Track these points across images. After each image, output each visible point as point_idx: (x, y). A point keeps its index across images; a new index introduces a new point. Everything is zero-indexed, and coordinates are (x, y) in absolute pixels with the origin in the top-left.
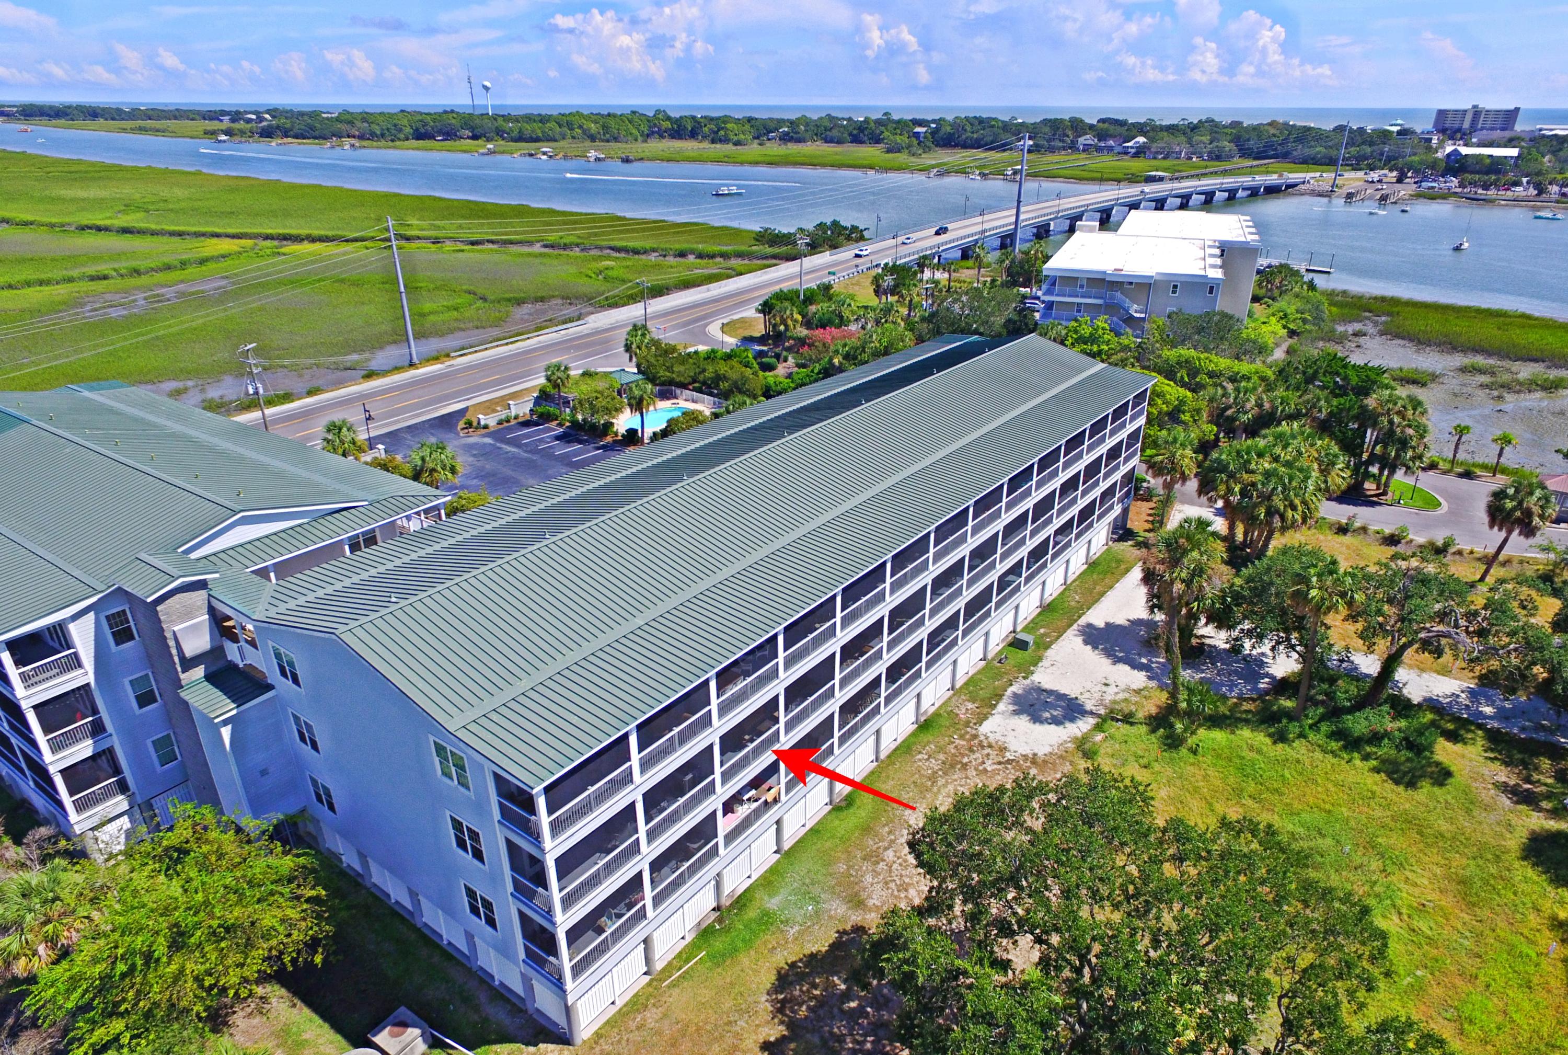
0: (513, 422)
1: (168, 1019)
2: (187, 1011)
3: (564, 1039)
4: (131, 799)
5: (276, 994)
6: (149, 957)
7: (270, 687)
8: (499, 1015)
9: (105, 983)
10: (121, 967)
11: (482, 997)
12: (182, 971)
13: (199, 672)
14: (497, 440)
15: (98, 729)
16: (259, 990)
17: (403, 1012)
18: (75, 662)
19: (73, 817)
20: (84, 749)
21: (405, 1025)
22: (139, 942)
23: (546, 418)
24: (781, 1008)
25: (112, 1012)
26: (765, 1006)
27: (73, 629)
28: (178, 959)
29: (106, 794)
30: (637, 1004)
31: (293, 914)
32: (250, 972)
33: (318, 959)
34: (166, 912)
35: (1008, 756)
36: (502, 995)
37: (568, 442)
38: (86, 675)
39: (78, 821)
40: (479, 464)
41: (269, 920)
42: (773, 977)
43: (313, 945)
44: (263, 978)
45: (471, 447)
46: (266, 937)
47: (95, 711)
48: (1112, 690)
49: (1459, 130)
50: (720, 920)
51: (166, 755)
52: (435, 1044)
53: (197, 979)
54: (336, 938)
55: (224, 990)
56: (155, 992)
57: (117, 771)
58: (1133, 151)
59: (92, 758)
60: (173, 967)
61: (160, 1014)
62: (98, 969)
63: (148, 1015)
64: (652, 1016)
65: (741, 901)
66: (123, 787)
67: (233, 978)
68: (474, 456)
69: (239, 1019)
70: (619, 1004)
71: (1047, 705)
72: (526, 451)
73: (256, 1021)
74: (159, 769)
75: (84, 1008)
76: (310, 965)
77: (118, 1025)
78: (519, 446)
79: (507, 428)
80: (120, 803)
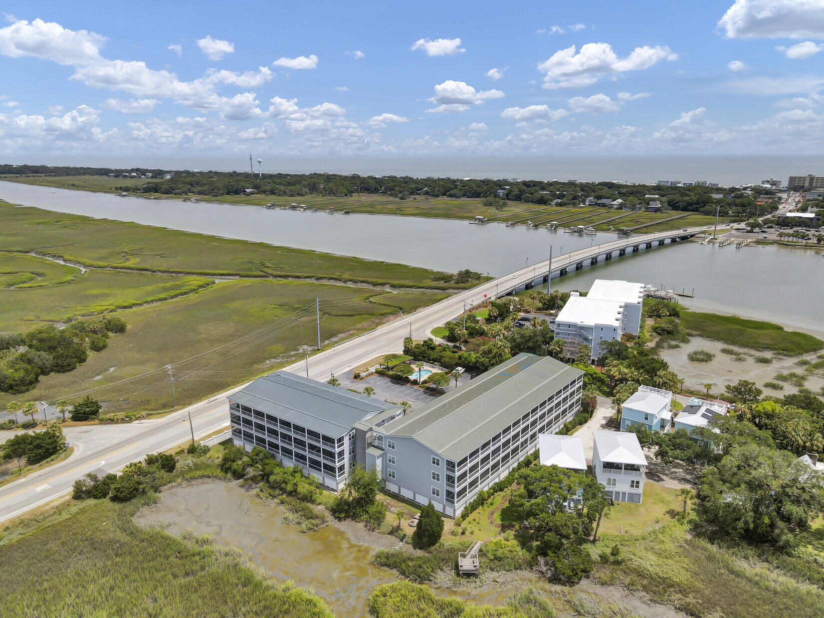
3: (452, 518)
7: (384, 450)
18: (343, 444)
19: (338, 478)
20: (341, 463)
27: (344, 437)
47: (344, 455)
49: (803, 187)
57: (344, 469)
58: (616, 206)
59: (342, 466)
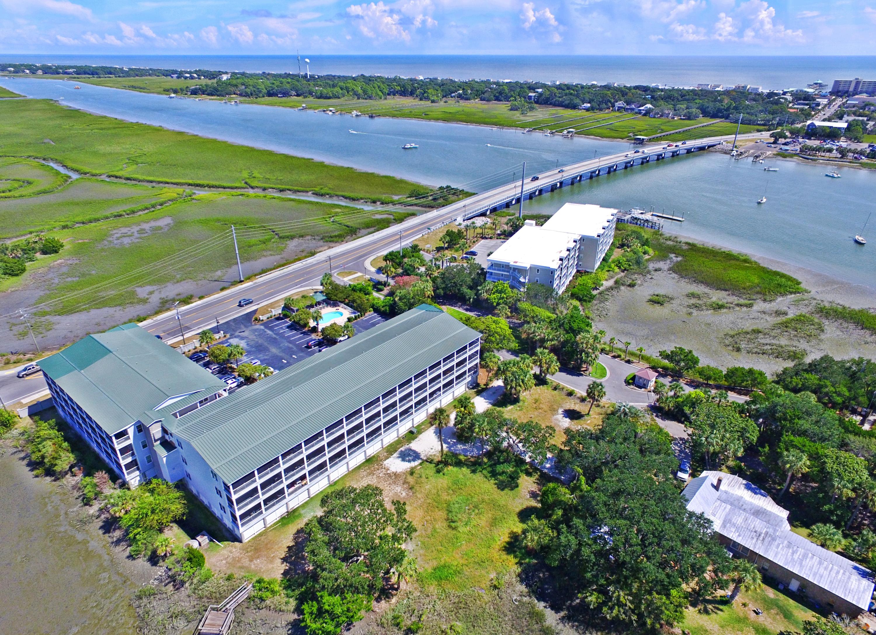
0: (273, 318)
1: (150, 529)
2: (154, 528)
3: (240, 541)
4: (140, 472)
5: (175, 526)
6: (147, 515)
7: (176, 448)
8: (227, 534)
9: (137, 520)
10: (141, 516)
11: (224, 530)
12: (153, 518)
13: (159, 442)
14: (266, 327)
15: (133, 454)
16: (171, 525)
17: (204, 532)
18: (129, 438)
19: (126, 476)
20: (130, 459)
21: (204, 535)
22: (145, 511)
23: (286, 316)
24: (295, 539)
25: (138, 527)
26: (291, 537)
27: (129, 430)
28: (153, 516)
29: (134, 471)
30: (260, 535)
31: (179, 507)
32: (169, 520)
33: (184, 518)
34: (150, 505)
35: (389, 472)
36: (228, 530)
37: (291, 329)
38: (130, 441)
39: (128, 478)
40: (257, 340)
41: (173, 508)
42: (296, 531)
43: (183, 514)
44: (172, 522)
45: (256, 330)
46: (172, 512)
47: (132, 450)
48: (433, 450)
49: (847, 92)
50: (287, 515)
51: (149, 461)
52: (211, 541)
53: (157, 521)
54: (188, 513)
55: (162, 524)
56: (148, 523)
57: (137, 465)
58: (644, 112)
59: (132, 462)
60: (152, 518)
61: (148, 528)
62: (136, 516)
63: (146, 528)
64: (263, 538)
65: (295, 511)
66: (138, 469)
67: (164, 521)
68: (256, 335)
69: (166, 531)
70: (256, 534)
71: (409, 455)
72: (275, 334)
73: (170, 532)
74: (147, 464)
75: (132, 525)
76: (182, 519)
77: (139, 530)
78: (273, 331)
79: (270, 320)
80: (137, 473)
